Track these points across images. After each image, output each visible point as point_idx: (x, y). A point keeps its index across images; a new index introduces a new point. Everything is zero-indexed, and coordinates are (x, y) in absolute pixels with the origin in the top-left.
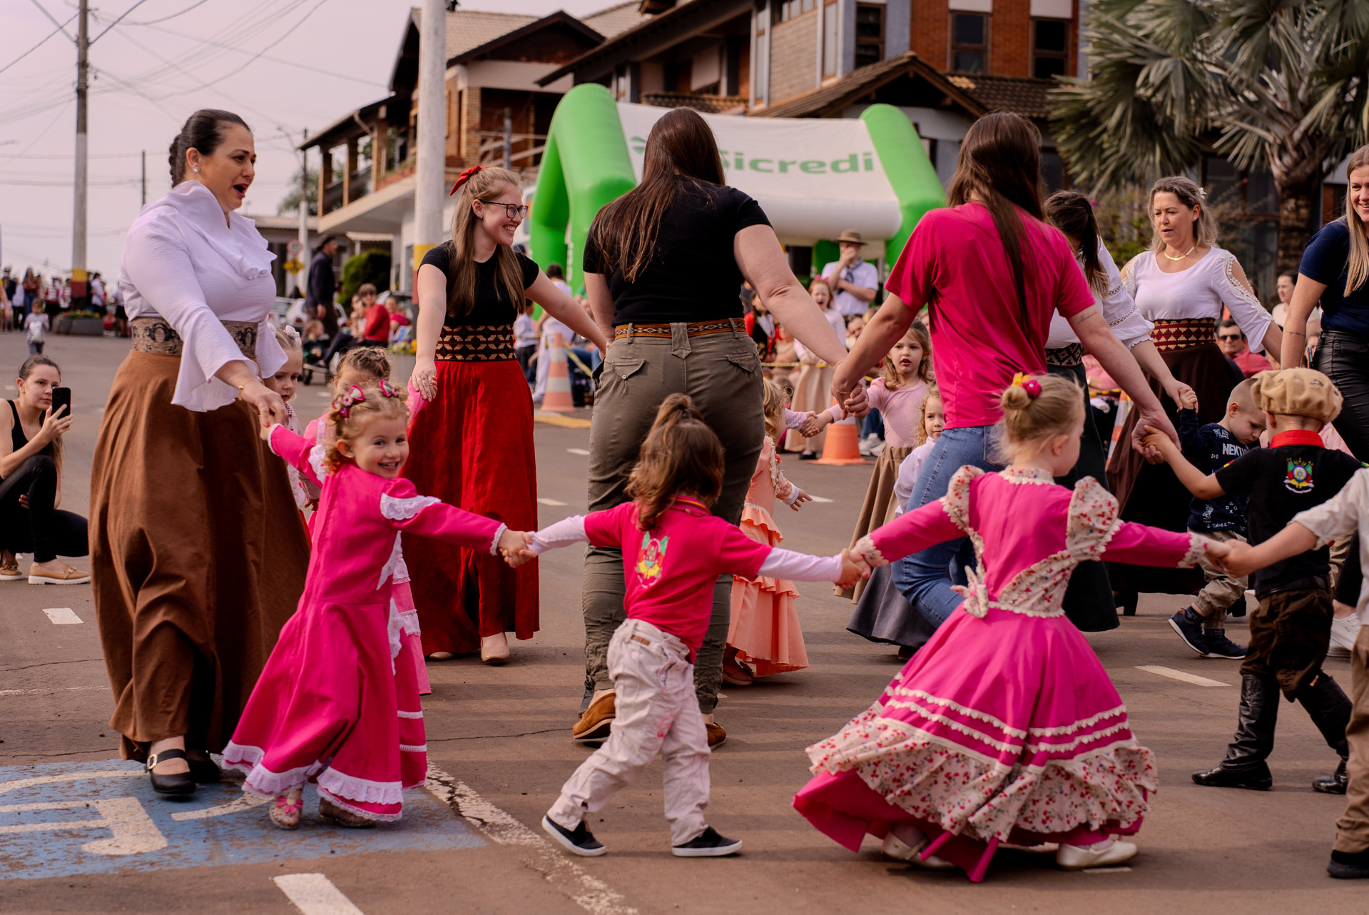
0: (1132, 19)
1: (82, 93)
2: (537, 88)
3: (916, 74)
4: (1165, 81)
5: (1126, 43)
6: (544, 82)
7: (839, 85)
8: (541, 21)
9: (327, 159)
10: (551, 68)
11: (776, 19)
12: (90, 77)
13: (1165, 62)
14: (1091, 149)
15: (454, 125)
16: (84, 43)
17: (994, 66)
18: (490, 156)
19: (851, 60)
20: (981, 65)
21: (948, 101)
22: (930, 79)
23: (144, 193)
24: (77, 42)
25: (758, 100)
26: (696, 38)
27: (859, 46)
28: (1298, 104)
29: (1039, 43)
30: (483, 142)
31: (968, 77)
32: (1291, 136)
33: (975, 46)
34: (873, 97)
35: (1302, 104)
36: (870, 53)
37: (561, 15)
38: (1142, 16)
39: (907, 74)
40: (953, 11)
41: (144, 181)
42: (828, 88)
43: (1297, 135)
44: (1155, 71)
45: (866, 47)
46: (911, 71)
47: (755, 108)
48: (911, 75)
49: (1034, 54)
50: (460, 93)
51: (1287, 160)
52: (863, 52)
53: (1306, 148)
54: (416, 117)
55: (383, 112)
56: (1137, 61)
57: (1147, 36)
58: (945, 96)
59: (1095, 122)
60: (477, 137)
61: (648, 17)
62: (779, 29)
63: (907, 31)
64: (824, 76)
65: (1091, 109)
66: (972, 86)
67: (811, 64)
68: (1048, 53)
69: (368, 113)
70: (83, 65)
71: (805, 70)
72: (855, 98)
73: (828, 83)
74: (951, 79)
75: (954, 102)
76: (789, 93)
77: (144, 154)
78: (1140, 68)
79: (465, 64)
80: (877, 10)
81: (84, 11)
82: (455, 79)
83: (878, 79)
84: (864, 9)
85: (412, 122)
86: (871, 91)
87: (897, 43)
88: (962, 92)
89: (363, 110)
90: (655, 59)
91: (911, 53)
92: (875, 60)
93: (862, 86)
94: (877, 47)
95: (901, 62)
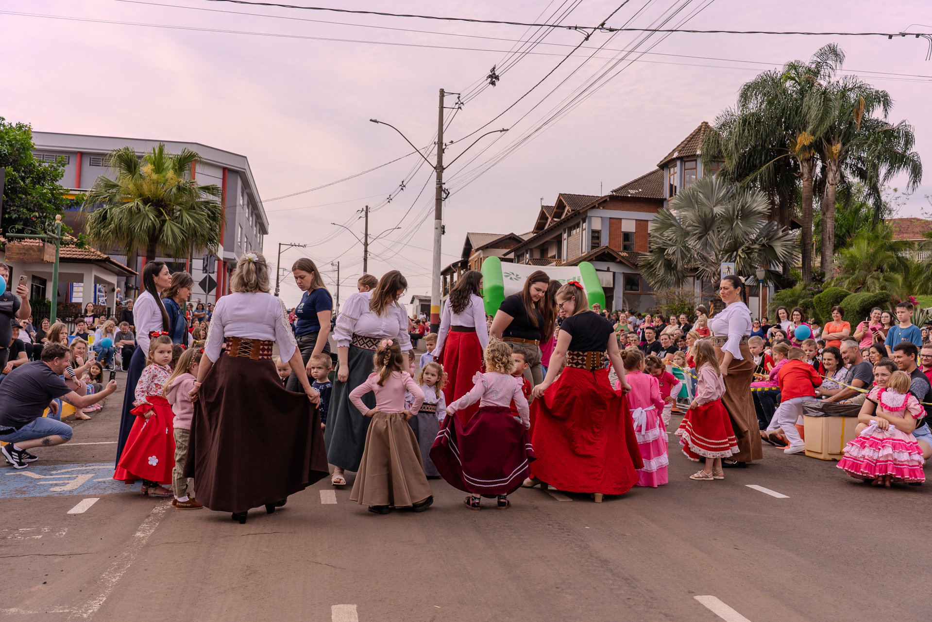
0: (666, 234)
1: (365, 260)
2: (503, 257)
3: (608, 252)
4: (674, 253)
5: (661, 241)
6: (505, 255)
7: (586, 255)
8: (506, 236)
9: (445, 279)
10: (507, 250)
11: (569, 235)
12: (368, 255)
13: (674, 247)
14: (652, 275)
17: (635, 249)
19: (590, 247)
20: (631, 249)
21: (618, 260)
22: (612, 253)
24: (364, 245)
25: (564, 260)
26: (547, 241)
27: (592, 243)
31: (626, 253)
32: (717, 270)
33: (630, 243)
34: (594, 259)
36: (595, 245)
37: (512, 234)
38: (670, 233)
40: (622, 232)
44: (670, 250)
45: (594, 243)
46: (606, 251)
47: (563, 263)
50: (481, 259)
51: (716, 278)
52: (593, 245)
54: (470, 266)
55: (459, 264)
56: (665, 247)
57: (670, 240)
58: (617, 258)
59: (652, 266)
61: (535, 234)
62: (570, 238)
63: (607, 238)
64: (582, 253)
65: (651, 263)
66: (627, 255)
67: (579, 249)
69: (455, 265)
70: (366, 251)
71: (577, 250)
73: (583, 255)
74: (620, 253)
75: (620, 260)
76: (572, 258)
78: (666, 249)
79: (482, 250)
80: (598, 232)
81: (366, 235)
82: (480, 254)
83: (596, 253)
84: (594, 232)
85: (469, 267)
86: (593, 257)
87: (605, 241)
88: (623, 257)
89: (453, 264)
90: (537, 248)
91: (607, 245)
92: (598, 247)
93: (590, 256)
94: (598, 243)
95: (603, 248)
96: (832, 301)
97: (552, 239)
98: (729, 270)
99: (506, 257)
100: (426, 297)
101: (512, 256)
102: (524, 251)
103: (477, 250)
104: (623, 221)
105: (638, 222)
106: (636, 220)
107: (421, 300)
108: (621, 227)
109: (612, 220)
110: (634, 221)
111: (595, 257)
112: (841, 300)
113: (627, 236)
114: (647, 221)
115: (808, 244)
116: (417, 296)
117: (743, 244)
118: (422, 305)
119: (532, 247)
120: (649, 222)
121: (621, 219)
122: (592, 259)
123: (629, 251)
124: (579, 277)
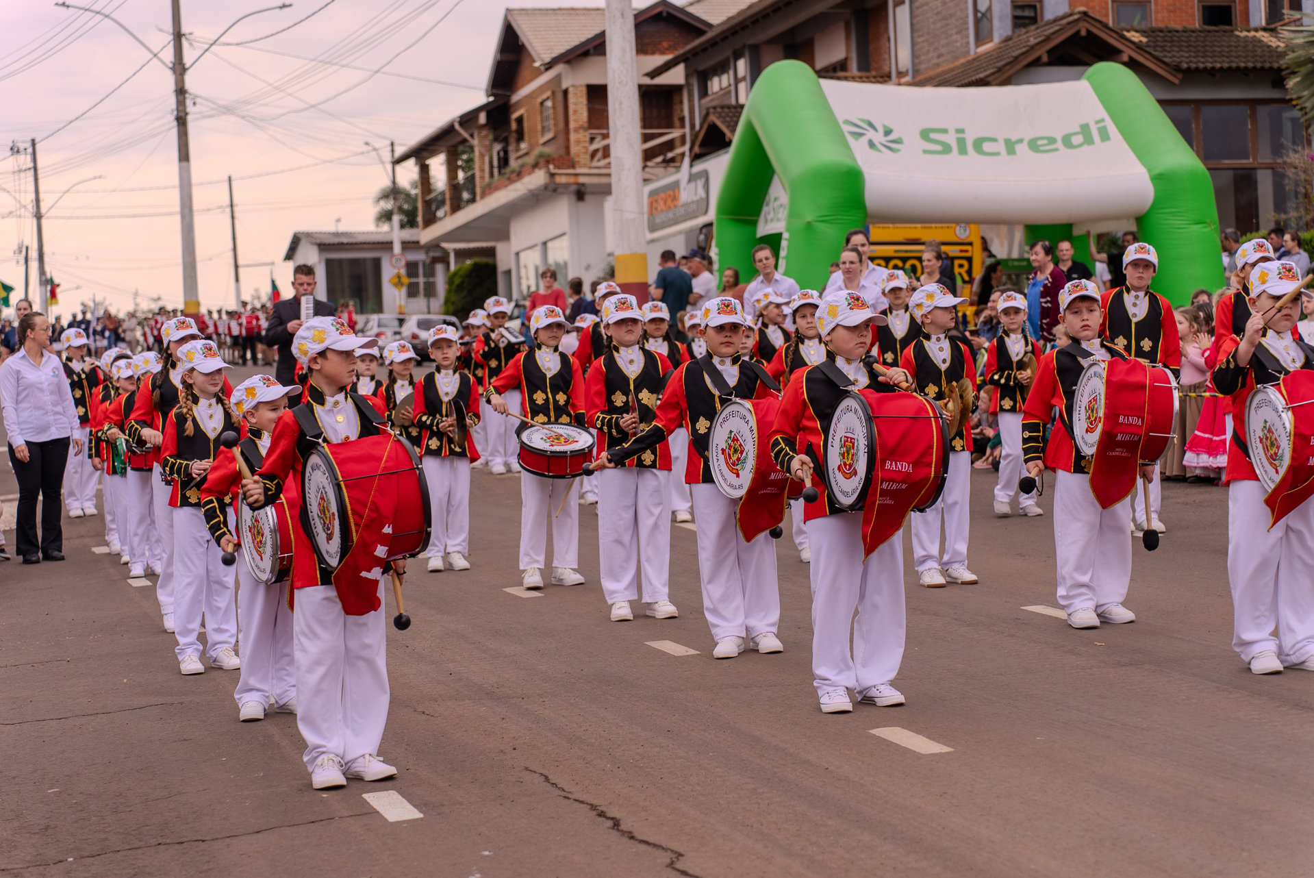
1: (181, 121)
2: (647, 81)
3: (1088, 31)
6: (654, 74)
8: (643, 12)
9: (424, 169)
10: (659, 60)
12: (189, 103)
15: (561, 125)
16: (179, 68)
17: (1158, 18)
18: (600, 155)
19: (1010, 22)
20: (1145, 17)
21: (1124, 54)
22: (1103, 35)
23: (233, 218)
24: (173, 69)
25: (899, 67)
27: (1015, 6)
30: (592, 140)
31: (1137, 31)
34: (1045, 59)
36: (1027, 13)
37: (664, 4)
39: (1078, 32)
41: (232, 206)
42: (987, 53)
45: (1023, 7)
46: (1083, 29)
48: (1083, 33)
49: (1200, 1)
50: (566, 92)
52: (1019, 13)
54: (520, 120)
55: (482, 118)
58: (1119, 52)
60: (585, 136)
64: (979, 41)
66: (1144, 40)
67: (962, 30)
69: (468, 119)
70: (181, 92)
71: (955, 37)
72: (1025, 62)
73: (986, 49)
74: (1126, 33)
75: (1131, 58)
76: (938, 62)
77: (230, 179)
79: (568, 62)
81: (178, 36)
82: (558, 78)
83: (1048, 39)
85: (514, 126)
86: (1042, 52)
88: (1138, 47)
89: (462, 117)
90: (772, 41)
91: (1082, 9)
92: (1034, 20)
93: (1032, 48)
94: (1034, 7)
95: (1071, 19)
97: (833, 8)
99: (660, 80)
100: (337, 234)
101: (676, 76)
102: (729, 53)
103: (549, 66)
107: (323, 247)
111: (1049, 52)
116: (308, 235)
118: (329, 263)
119: (760, 37)
122: (1039, 58)
123: (1143, 26)
124: (1102, 120)
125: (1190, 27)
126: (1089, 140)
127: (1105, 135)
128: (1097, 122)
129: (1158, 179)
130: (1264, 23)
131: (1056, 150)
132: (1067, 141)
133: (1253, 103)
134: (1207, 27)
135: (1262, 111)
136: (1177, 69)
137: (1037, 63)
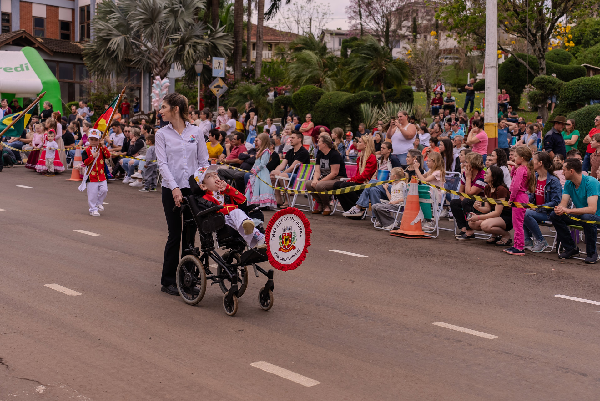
3: (25, 36)
13: (119, 37)
17: (47, 35)
20: (43, 35)
21: (36, 46)
22: (30, 38)
27: (3, 26)
28: (161, 53)
29: (62, 28)
31: (40, 38)
32: (159, 62)
33: (41, 28)
34: (11, 43)
35: (162, 53)
36: (6, 28)
39: (22, 36)
40: (33, 17)
43: (161, 62)
45: (5, 26)
48: (24, 37)
49: (60, 32)
52: (4, 28)
53: (164, 66)
56: (108, 38)
58: (35, 44)
63: (19, 22)
66: (43, 41)
68: (65, 32)
72: (5, 43)
74: (37, 39)
75: (38, 46)
80: (8, 15)
83: (12, 37)
84: (4, 14)
86: (10, 41)
87: (16, 26)
88: (41, 43)
91: (24, 29)
92: (8, 31)
93: (7, 39)
94: (9, 27)
95: (20, 32)
96: (311, 98)
98: (220, 65)
104: (33, 5)
105: (48, 7)
106: (47, 5)
108: (31, 12)
109: (22, 4)
110: (45, 7)
111: (13, 41)
112: (319, 98)
113: (39, 22)
114: (58, 7)
115: (240, 41)
117: (189, 38)
120: (60, 9)
121: (31, 3)
122: (9, 43)
123: (42, 37)
124: (27, 64)
125: (57, 39)
126: (22, 70)
127: (27, 69)
128: (25, 64)
129: (44, 83)
130: (79, 41)
131: (12, 71)
132: (16, 69)
133: (75, 64)
134: (62, 40)
135: (77, 66)
136: (52, 51)
137: (8, 44)
